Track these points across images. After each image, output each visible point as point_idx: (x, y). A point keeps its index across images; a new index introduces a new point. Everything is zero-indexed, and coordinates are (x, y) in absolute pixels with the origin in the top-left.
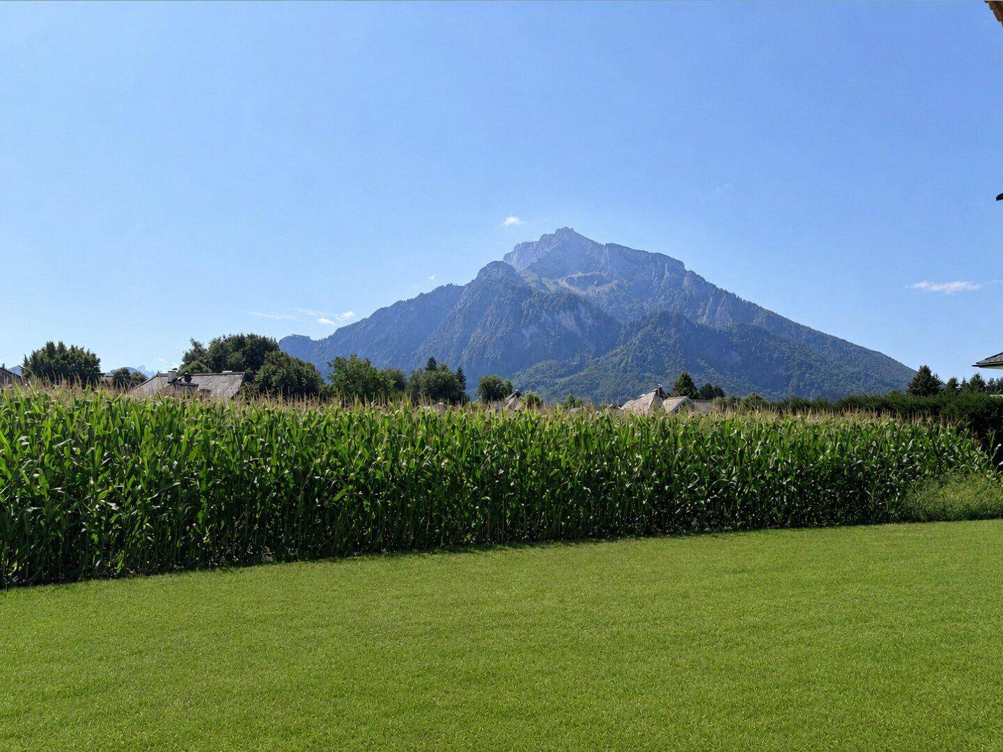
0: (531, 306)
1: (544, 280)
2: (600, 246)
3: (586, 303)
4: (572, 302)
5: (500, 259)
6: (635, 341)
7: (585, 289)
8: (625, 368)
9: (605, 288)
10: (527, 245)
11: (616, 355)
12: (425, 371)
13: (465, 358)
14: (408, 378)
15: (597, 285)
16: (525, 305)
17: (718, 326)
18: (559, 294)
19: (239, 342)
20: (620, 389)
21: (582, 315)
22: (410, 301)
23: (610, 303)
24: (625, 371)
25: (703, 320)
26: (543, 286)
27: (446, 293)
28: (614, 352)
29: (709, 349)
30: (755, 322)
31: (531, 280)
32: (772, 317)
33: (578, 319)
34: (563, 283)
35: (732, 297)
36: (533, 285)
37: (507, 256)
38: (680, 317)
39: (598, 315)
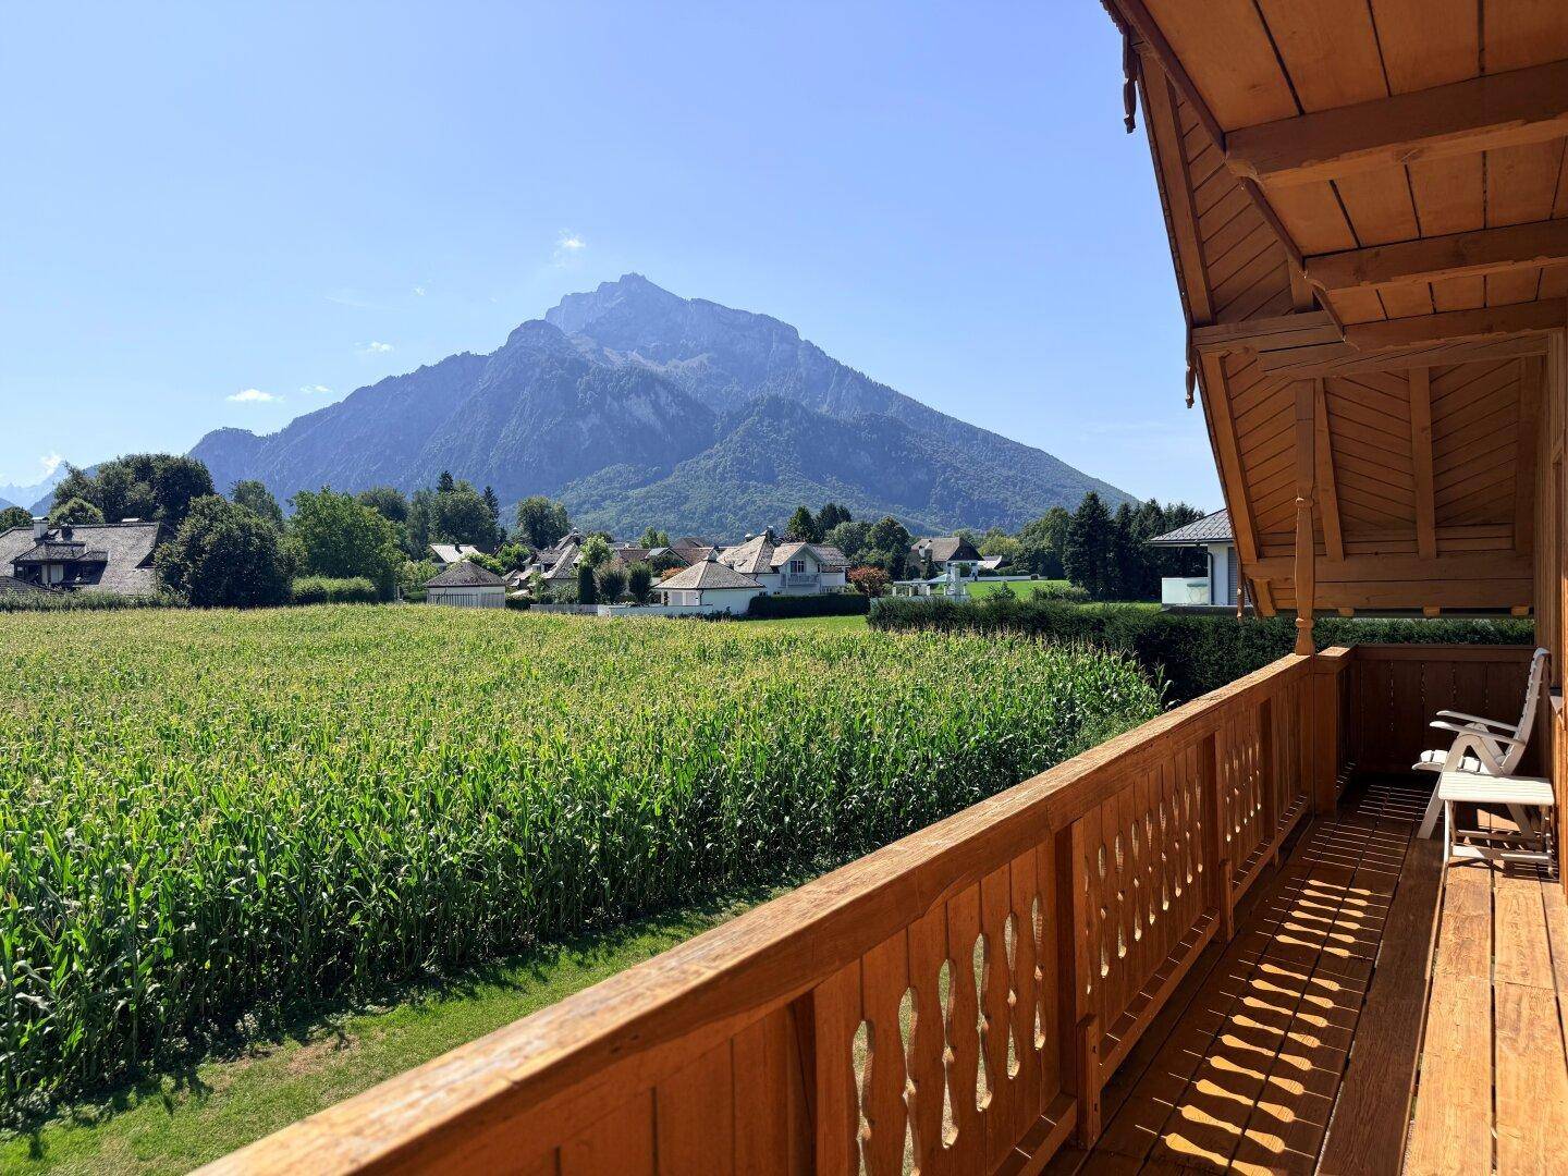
0: (589, 387)
1: (607, 351)
2: (682, 302)
3: (665, 383)
4: (647, 383)
5: (541, 316)
6: (735, 438)
7: (664, 363)
8: (722, 474)
9: (694, 362)
10: (577, 297)
11: (709, 457)
12: (436, 492)
13: (494, 462)
14: (409, 500)
15: (681, 359)
16: (581, 383)
17: (843, 415)
18: (630, 371)
19: (143, 467)
20: (716, 503)
21: (663, 401)
22: (406, 377)
23: (700, 382)
24: (723, 479)
25: (824, 409)
26: (607, 359)
27: (462, 366)
28: (707, 452)
29: (831, 448)
30: (891, 412)
31: (585, 347)
32: (911, 406)
33: (655, 405)
34: (634, 355)
35: (860, 379)
36: (590, 357)
37: (550, 312)
38: (794, 405)
39: (683, 400)
